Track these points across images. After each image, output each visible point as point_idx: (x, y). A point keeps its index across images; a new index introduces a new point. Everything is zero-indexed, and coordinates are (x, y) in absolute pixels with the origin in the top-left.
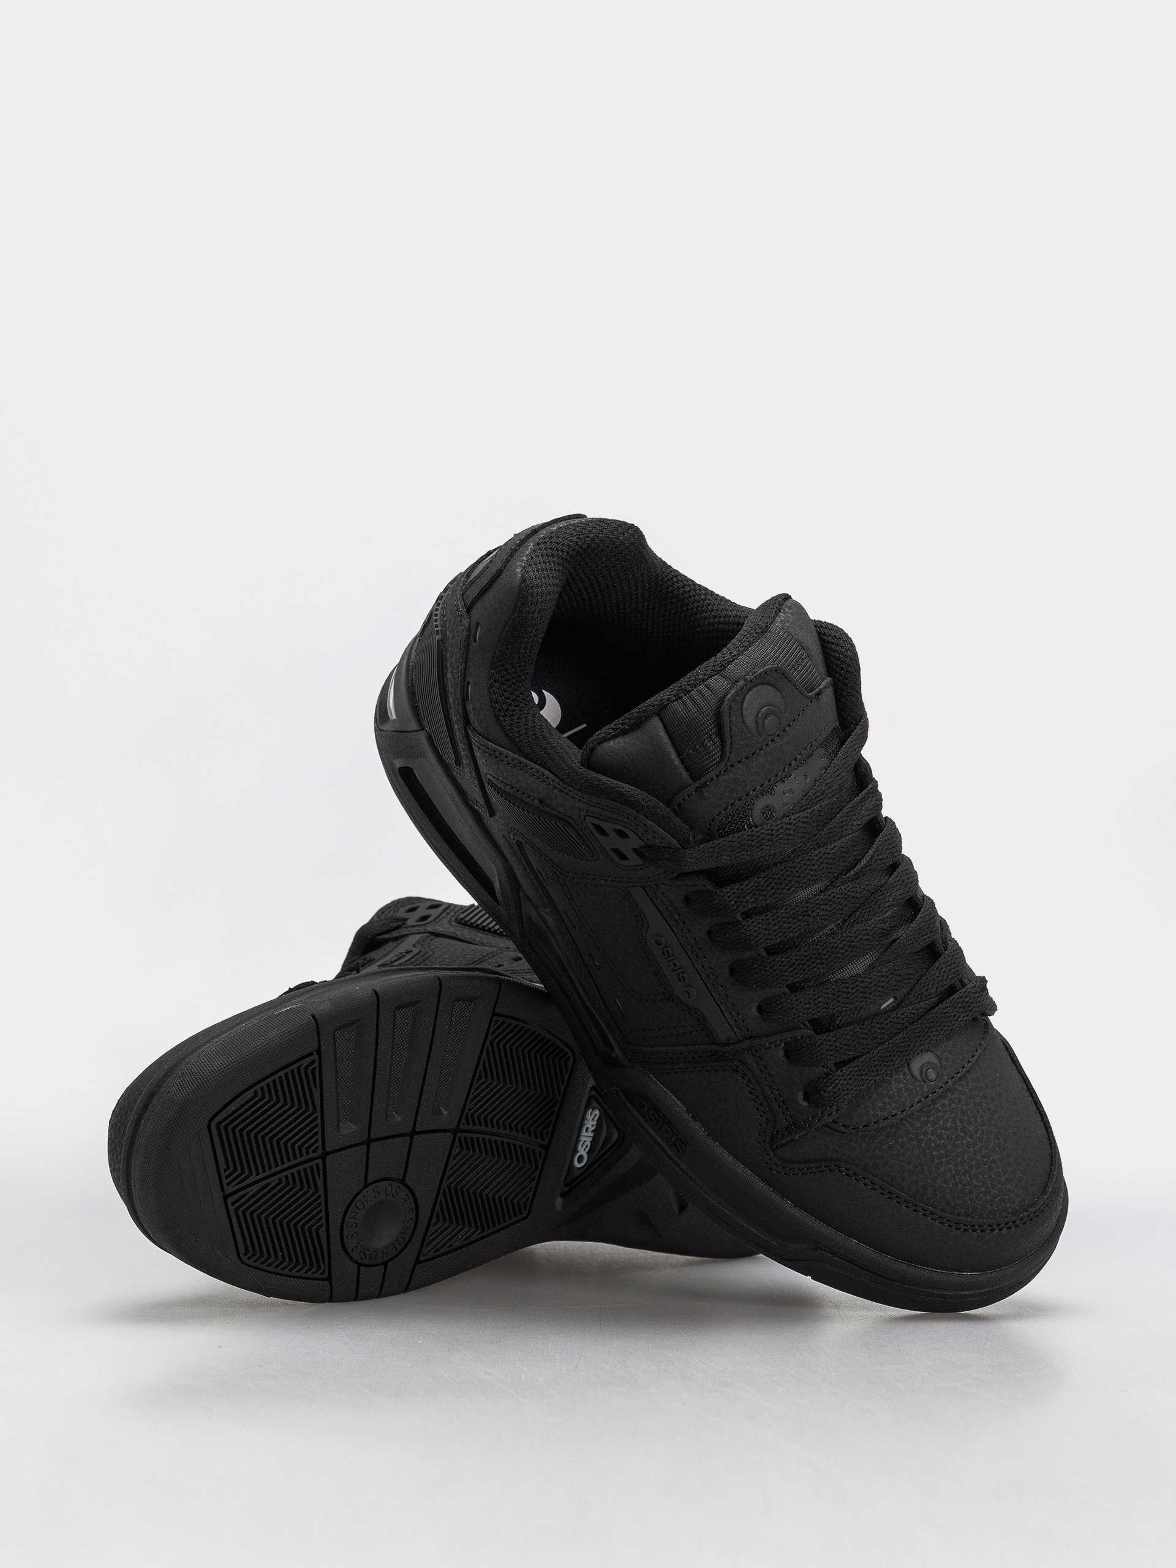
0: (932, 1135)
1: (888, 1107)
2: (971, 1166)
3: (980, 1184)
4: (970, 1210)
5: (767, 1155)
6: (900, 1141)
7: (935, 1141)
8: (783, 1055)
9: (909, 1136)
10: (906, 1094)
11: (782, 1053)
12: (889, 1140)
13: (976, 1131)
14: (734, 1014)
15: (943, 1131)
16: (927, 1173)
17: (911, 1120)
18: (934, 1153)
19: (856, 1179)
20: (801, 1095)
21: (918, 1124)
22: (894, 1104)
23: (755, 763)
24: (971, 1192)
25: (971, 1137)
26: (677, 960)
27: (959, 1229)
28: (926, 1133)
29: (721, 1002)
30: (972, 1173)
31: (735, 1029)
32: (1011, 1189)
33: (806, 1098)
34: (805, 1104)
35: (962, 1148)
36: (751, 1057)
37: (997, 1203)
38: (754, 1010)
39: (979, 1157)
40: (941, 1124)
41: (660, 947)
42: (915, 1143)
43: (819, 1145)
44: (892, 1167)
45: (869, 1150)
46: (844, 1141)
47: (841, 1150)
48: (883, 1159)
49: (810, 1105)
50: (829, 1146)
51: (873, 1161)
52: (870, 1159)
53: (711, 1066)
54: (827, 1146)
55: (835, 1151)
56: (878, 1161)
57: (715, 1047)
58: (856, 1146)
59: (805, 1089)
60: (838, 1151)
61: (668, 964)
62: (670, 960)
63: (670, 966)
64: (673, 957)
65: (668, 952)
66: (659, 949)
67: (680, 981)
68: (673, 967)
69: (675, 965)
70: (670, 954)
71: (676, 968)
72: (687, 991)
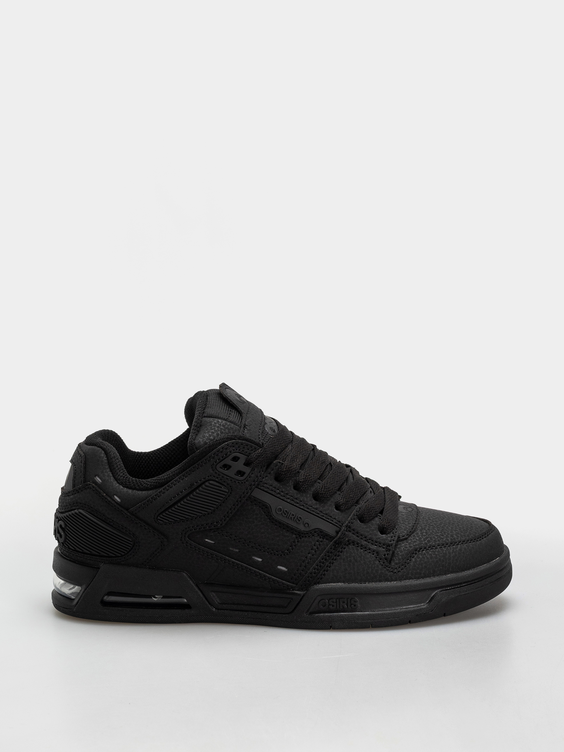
0: (434, 522)
2: (458, 523)
5: (389, 568)
6: (427, 529)
8: (360, 522)
9: (427, 526)
10: (410, 516)
14: (329, 517)
15: (435, 520)
16: (447, 532)
17: (421, 522)
19: (427, 550)
20: (379, 534)
25: (445, 517)
26: (292, 512)
30: (460, 524)
33: (382, 533)
34: (384, 536)
35: (447, 520)
36: (350, 533)
38: (335, 510)
39: (455, 520)
40: (432, 519)
41: (282, 511)
42: (432, 527)
43: (403, 549)
44: (434, 538)
45: (420, 538)
46: (410, 541)
47: (412, 545)
48: (428, 538)
49: (387, 534)
50: (407, 547)
51: (426, 541)
52: (424, 540)
53: (338, 552)
54: (406, 547)
55: (410, 547)
56: (428, 539)
57: (333, 541)
58: (415, 540)
59: (379, 530)
60: (411, 546)
61: (290, 518)
62: (290, 515)
63: (291, 517)
64: (290, 512)
65: (286, 511)
66: (282, 513)
67: (300, 521)
68: (293, 517)
69: (293, 515)
70: (288, 511)
71: (294, 516)
72: (306, 523)
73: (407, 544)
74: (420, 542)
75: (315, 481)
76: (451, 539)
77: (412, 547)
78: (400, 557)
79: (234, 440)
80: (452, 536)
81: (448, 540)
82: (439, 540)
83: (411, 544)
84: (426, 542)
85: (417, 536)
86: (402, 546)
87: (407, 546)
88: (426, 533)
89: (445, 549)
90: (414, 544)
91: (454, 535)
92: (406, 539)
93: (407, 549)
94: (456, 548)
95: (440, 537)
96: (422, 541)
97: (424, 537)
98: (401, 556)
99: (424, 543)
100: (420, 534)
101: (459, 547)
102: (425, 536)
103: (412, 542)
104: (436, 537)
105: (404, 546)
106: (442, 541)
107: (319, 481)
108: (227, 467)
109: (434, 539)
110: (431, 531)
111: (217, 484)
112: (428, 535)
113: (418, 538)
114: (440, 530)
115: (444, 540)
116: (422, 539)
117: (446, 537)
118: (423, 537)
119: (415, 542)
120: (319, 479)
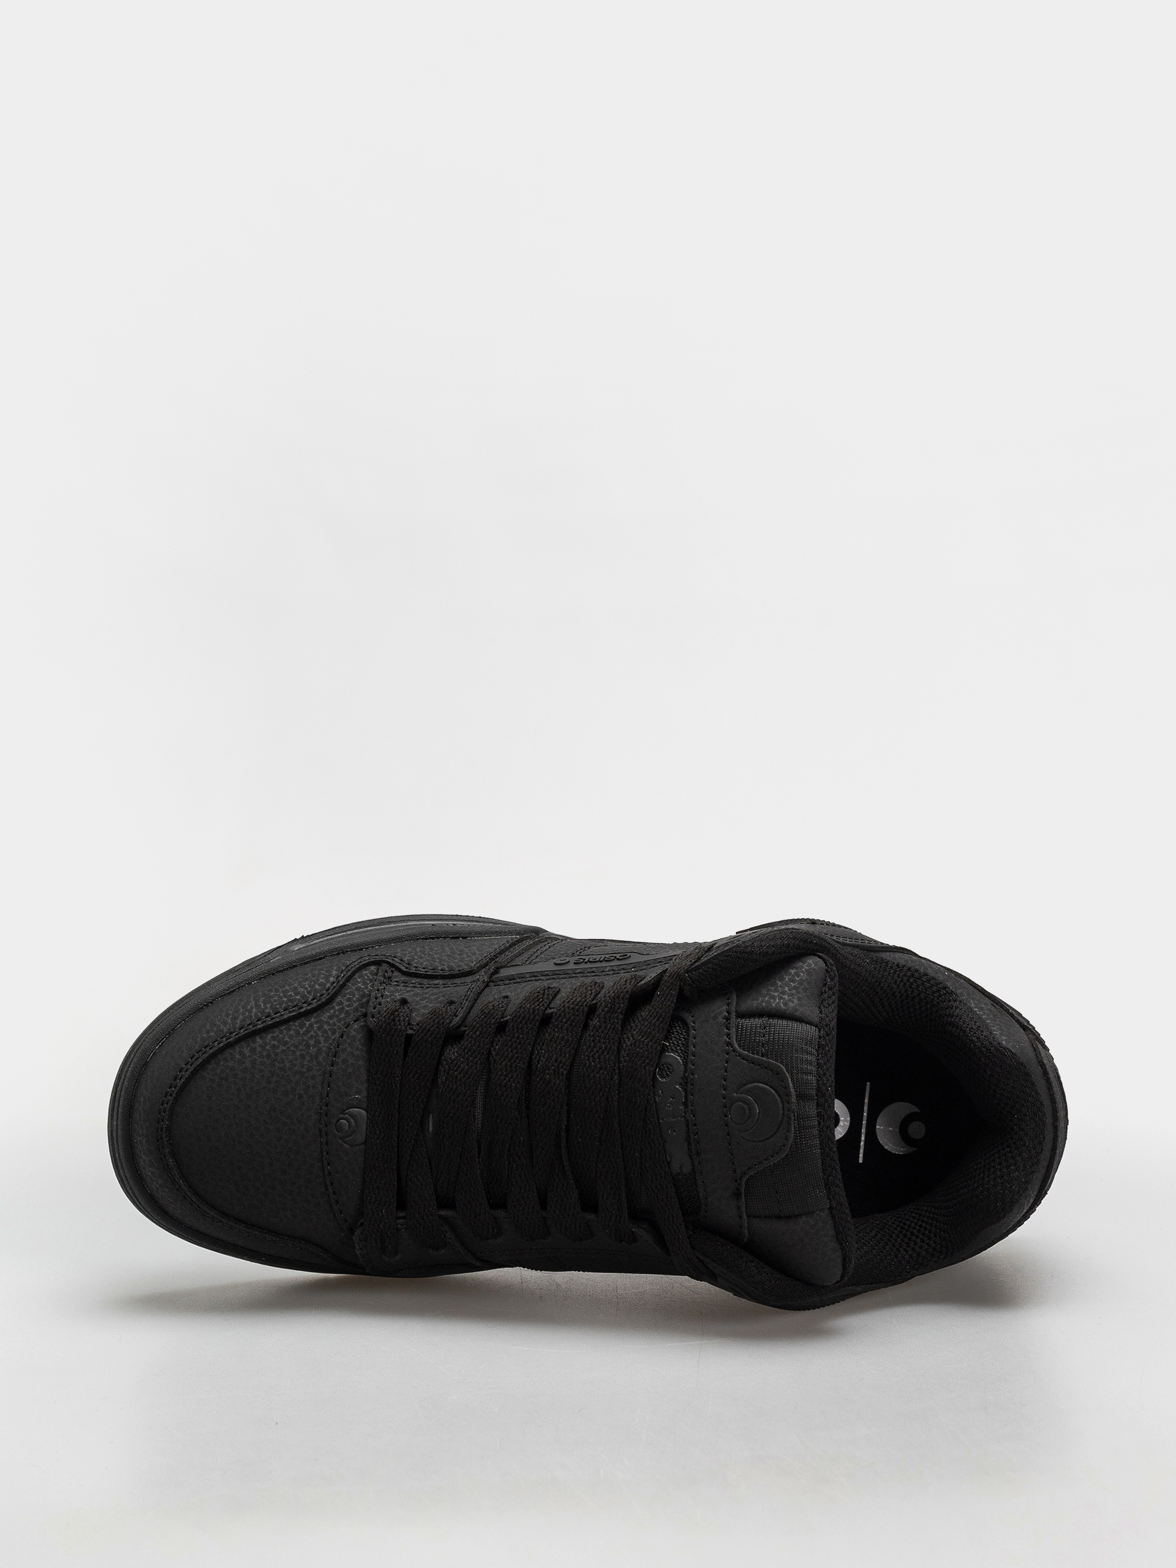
6: (307, 1058)
7: (285, 1085)
9: (306, 1067)
10: (342, 1089)
12: (315, 1049)
15: (288, 1098)
16: (264, 1059)
17: (318, 1077)
18: (275, 1076)
21: (310, 1081)
22: (341, 1072)
28: (297, 1081)
30: (234, 1097)
35: (262, 1105)
40: (295, 1101)
42: (295, 1067)
43: (354, 996)
44: (291, 1036)
45: (320, 1029)
46: (342, 1016)
47: (337, 1008)
48: (303, 1034)
50: (347, 1001)
51: (307, 1026)
52: (311, 1025)
56: (305, 1029)
73: (347, 1008)
74: (321, 1020)
76: (255, 1042)
77: (336, 1004)
78: (359, 980)
80: (253, 1051)
81: (261, 1038)
82: (281, 1031)
83: (338, 1010)
84: (308, 1023)
85: (327, 1033)
86: (358, 1000)
87: (347, 1003)
88: (308, 1045)
89: (267, 1011)
90: (332, 1012)
91: (248, 1054)
93: (348, 996)
96: (316, 1023)
98: (359, 982)
100: (322, 1039)
103: (337, 1016)
104: (287, 1039)
105: (355, 1002)
109: (291, 1032)
112: (304, 1040)
113: (326, 1027)
118: (315, 1032)
119: (331, 1017)
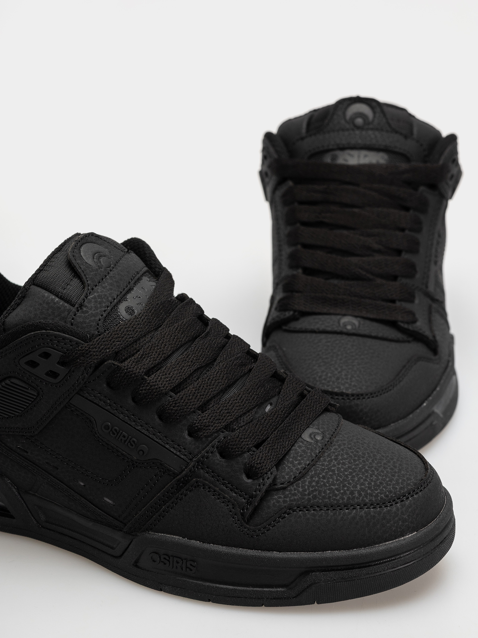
0: (339, 465)
1: (302, 461)
2: (373, 471)
3: (384, 477)
4: (387, 493)
5: (245, 528)
6: (321, 476)
7: (342, 467)
8: (220, 457)
9: (325, 471)
10: (309, 451)
11: (218, 456)
12: (314, 479)
13: (364, 454)
14: (176, 446)
15: (344, 461)
16: (348, 485)
17: (321, 463)
18: (346, 473)
19: (307, 510)
20: (244, 477)
21: (326, 463)
22: (305, 459)
23: (106, 283)
24: (381, 483)
25: (363, 457)
26: (123, 433)
27: (387, 506)
28: (334, 466)
29: (164, 443)
30: (376, 474)
31: (182, 457)
32: (404, 473)
33: (248, 477)
34: (250, 481)
35: (361, 464)
36: (202, 471)
37: (401, 483)
38: (187, 437)
39: (374, 465)
40: (341, 458)
41: (109, 430)
42: (331, 473)
43: (274, 503)
44: (325, 492)
45: (305, 490)
46: (287, 493)
47: (288, 499)
48: (317, 491)
49: (254, 480)
50: (280, 501)
51: (312, 495)
52: (309, 494)
53: (181, 495)
54: (278, 502)
55: (285, 502)
56: (315, 493)
57: (176, 479)
58: (296, 492)
59: (244, 472)
60: (286, 500)
61: (119, 439)
62: (120, 436)
63: (121, 440)
64: (121, 431)
65: (116, 430)
66: (109, 432)
67: (133, 446)
68: (123, 439)
69: (124, 436)
70: (118, 431)
71: (126, 439)
72: (141, 450)
73: (282, 496)
74: (301, 496)
75: (166, 394)
76: (349, 498)
77: (287, 502)
78: (265, 515)
79: (45, 330)
80: (352, 493)
81: (343, 499)
82: (330, 497)
83: (288, 497)
84: (310, 497)
85: (302, 485)
86: (273, 500)
87: (280, 499)
88: (317, 482)
89: (332, 514)
90: (292, 498)
91: (356, 491)
92: (284, 488)
93: (278, 504)
94: (350, 514)
95: (334, 492)
96: (305, 495)
97: (311, 489)
99: (306, 497)
100: (307, 483)
101: (353, 514)
102: (313, 487)
103: (291, 494)
104: (328, 492)
105: (276, 499)
106: (334, 499)
107: (172, 394)
108: (34, 364)
109: (324, 495)
110: (325, 481)
111: (23, 385)
112: (318, 487)
113: (301, 490)
114: (340, 480)
115: (338, 498)
116: (308, 491)
117: (342, 494)
119: (295, 495)
120: (173, 390)
